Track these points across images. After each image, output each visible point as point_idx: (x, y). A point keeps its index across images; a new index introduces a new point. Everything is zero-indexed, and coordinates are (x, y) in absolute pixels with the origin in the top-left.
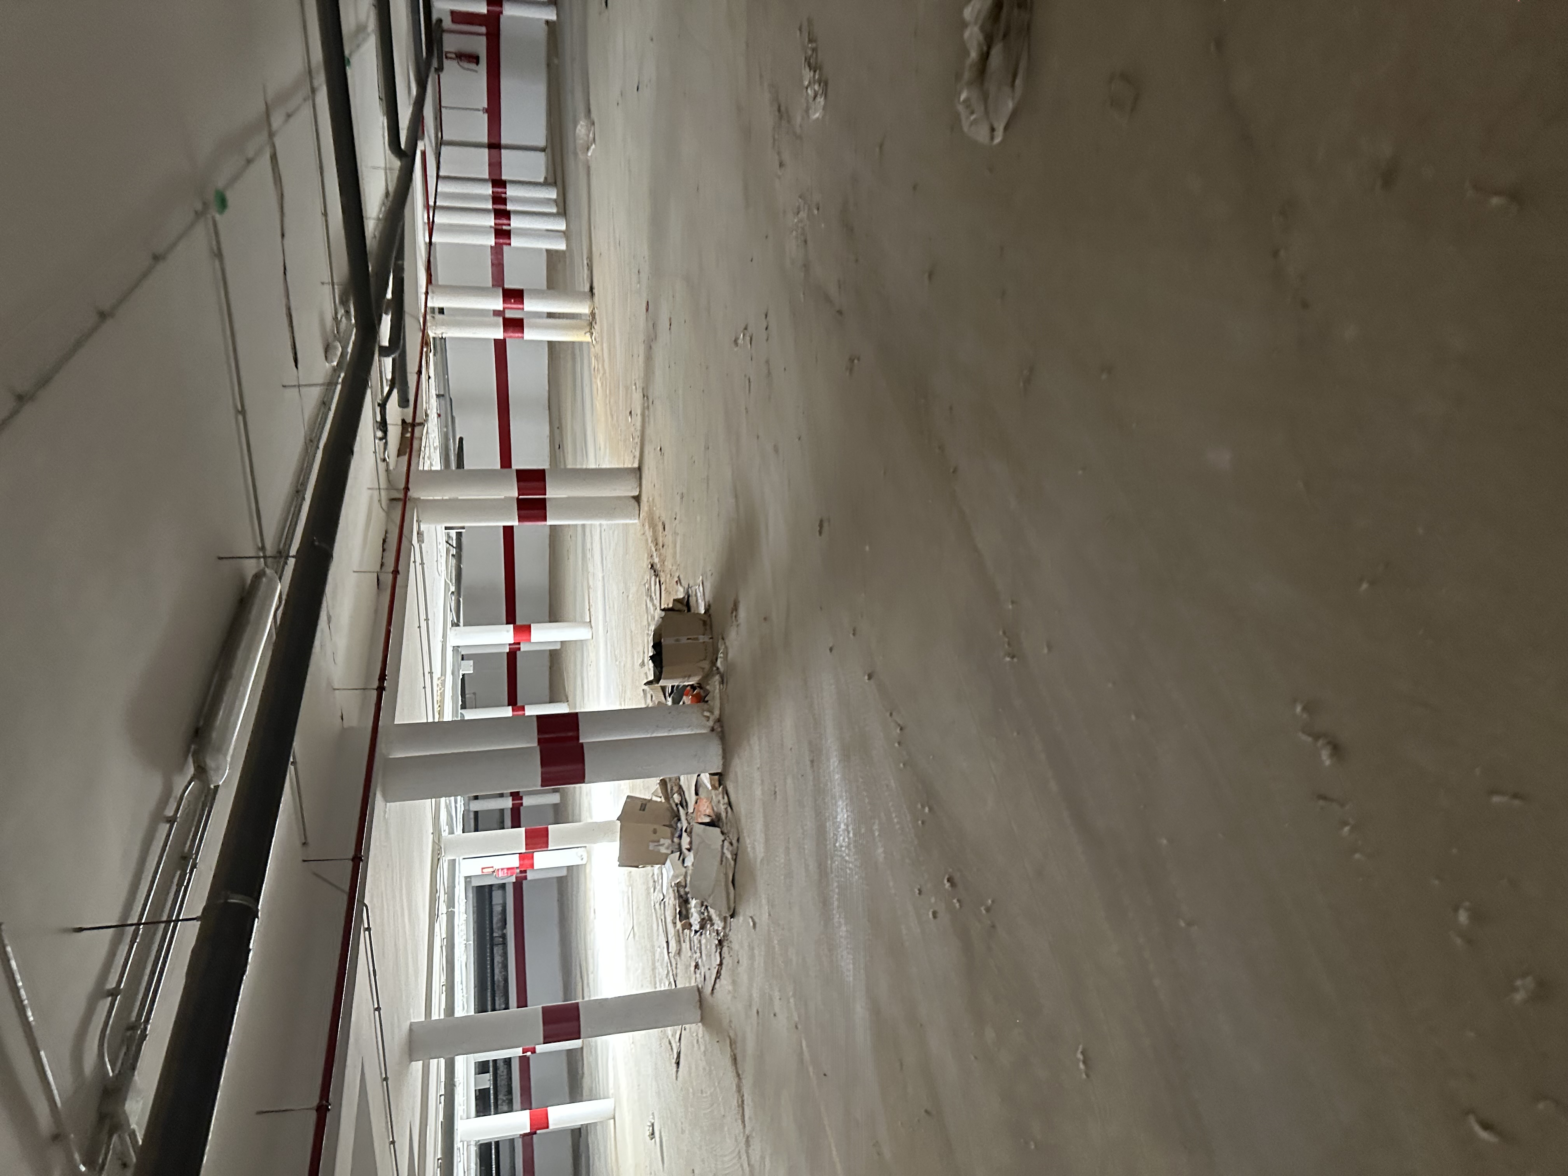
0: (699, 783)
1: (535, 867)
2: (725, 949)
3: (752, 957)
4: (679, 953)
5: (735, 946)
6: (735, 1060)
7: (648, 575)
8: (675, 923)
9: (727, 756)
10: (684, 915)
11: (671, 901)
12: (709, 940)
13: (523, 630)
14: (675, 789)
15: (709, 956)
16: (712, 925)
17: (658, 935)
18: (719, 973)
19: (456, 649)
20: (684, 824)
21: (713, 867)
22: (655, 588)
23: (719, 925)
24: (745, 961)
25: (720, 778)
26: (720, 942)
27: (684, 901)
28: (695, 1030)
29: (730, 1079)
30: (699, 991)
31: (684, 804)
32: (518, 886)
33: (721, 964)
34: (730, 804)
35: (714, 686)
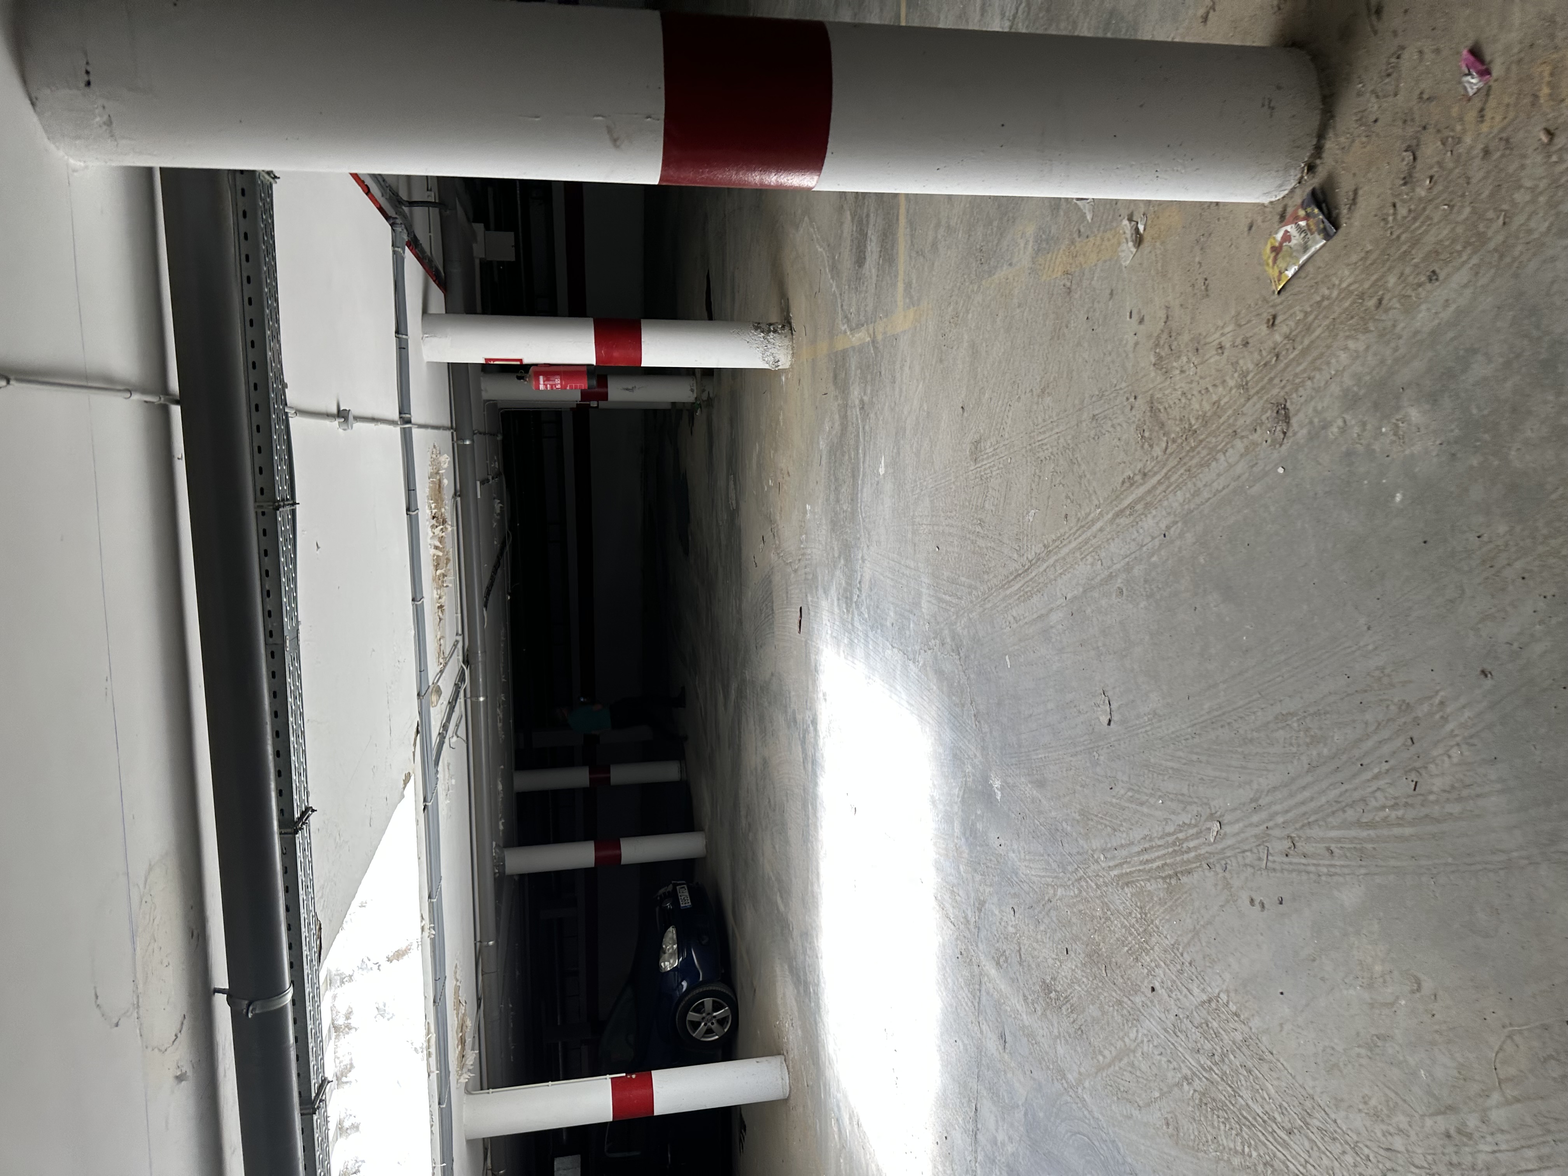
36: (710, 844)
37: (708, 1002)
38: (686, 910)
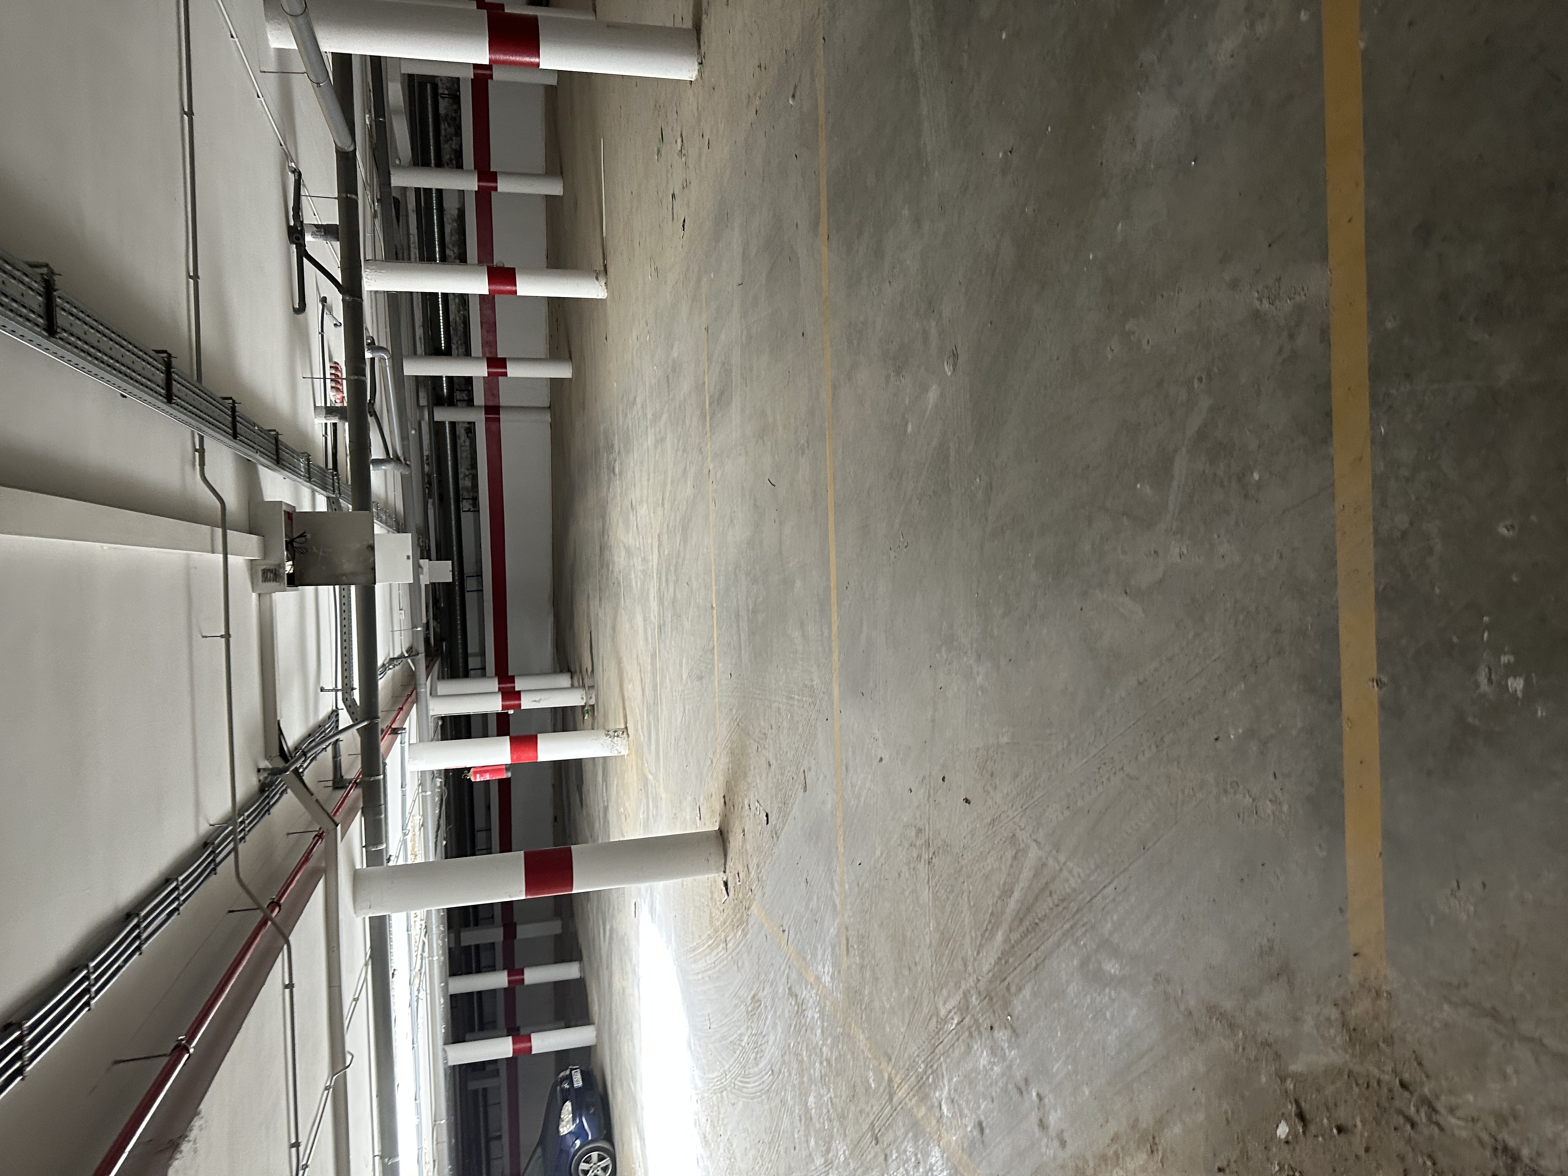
36: (599, 1036)
37: (595, 1155)
38: (579, 1089)
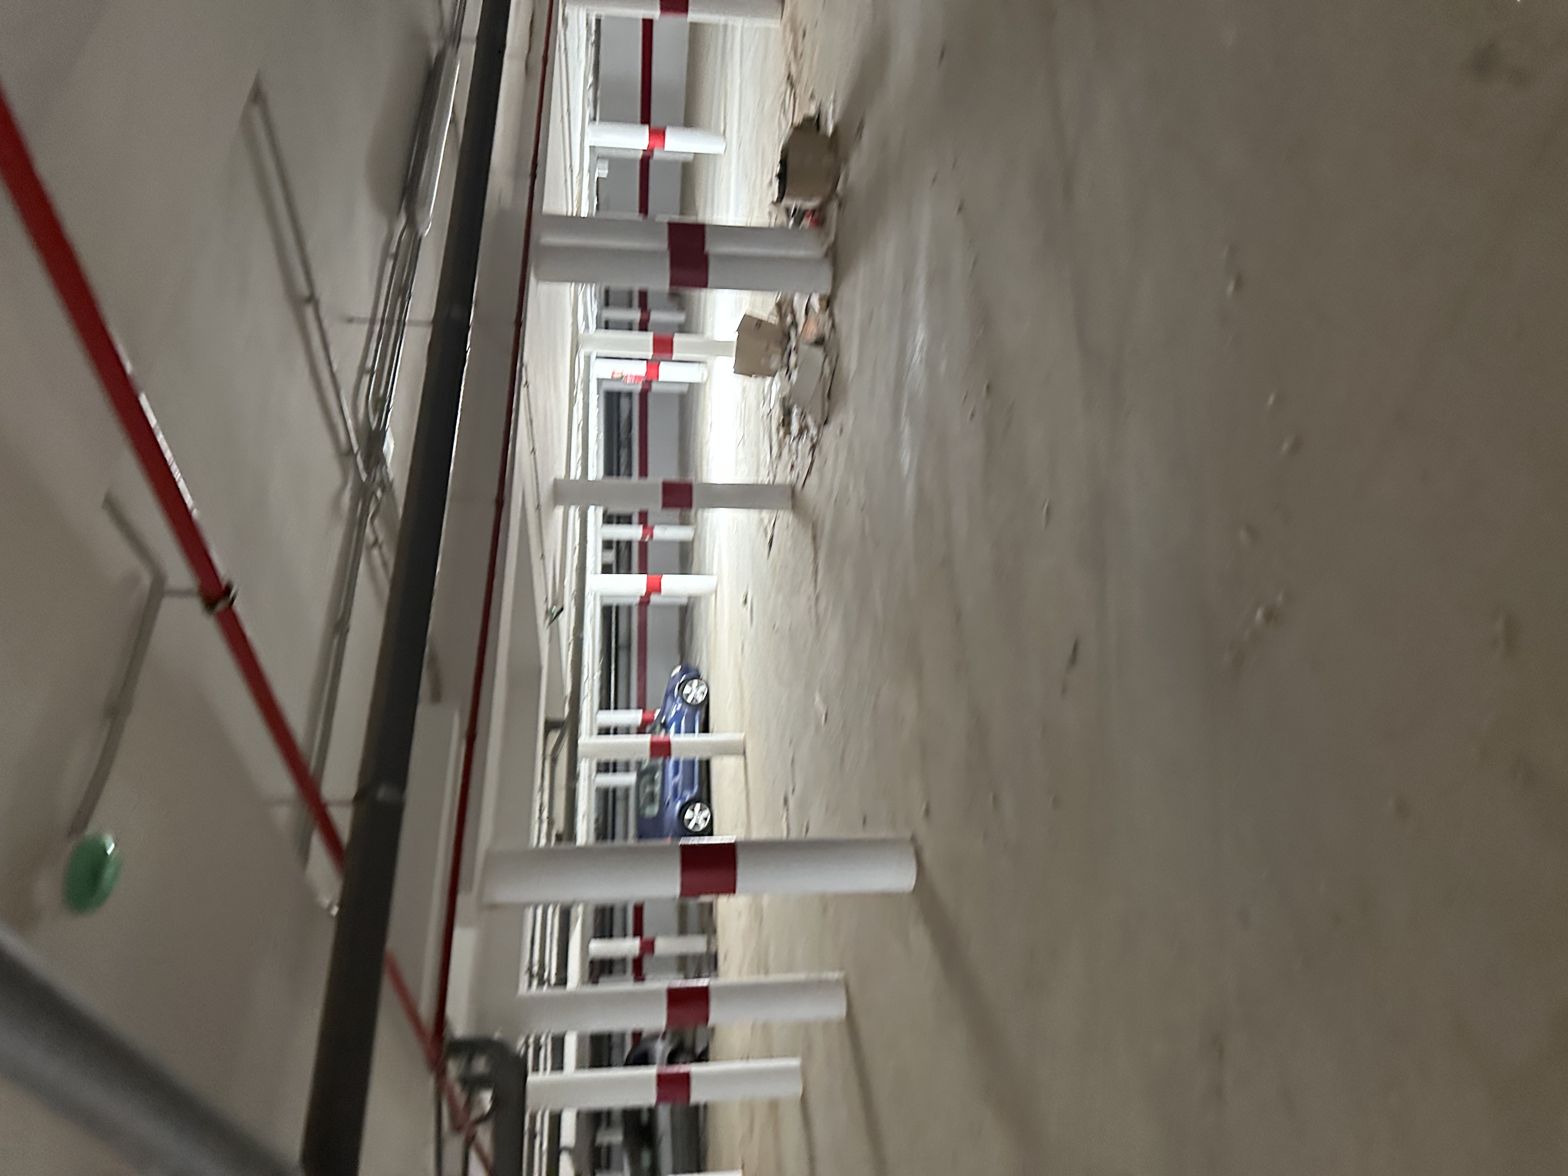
0: (809, 306)
1: (660, 379)
2: (817, 450)
3: (836, 459)
4: (780, 455)
5: (825, 449)
6: (814, 538)
7: (784, 86)
8: (778, 432)
9: (836, 280)
10: (786, 423)
11: (777, 413)
12: (805, 444)
13: (658, 135)
14: (789, 310)
15: (803, 457)
16: (808, 431)
17: (763, 443)
18: (809, 473)
19: (592, 148)
20: (793, 344)
21: (813, 382)
22: (789, 102)
23: (813, 431)
24: (830, 462)
25: (828, 302)
26: (813, 447)
27: (787, 413)
28: (786, 517)
29: (809, 552)
30: (793, 488)
31: (794, 324)
32: (644, 395)
33: (812, 463)
34: (833, 326)
35: (833, 209)
